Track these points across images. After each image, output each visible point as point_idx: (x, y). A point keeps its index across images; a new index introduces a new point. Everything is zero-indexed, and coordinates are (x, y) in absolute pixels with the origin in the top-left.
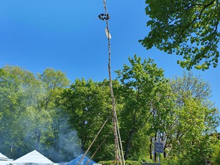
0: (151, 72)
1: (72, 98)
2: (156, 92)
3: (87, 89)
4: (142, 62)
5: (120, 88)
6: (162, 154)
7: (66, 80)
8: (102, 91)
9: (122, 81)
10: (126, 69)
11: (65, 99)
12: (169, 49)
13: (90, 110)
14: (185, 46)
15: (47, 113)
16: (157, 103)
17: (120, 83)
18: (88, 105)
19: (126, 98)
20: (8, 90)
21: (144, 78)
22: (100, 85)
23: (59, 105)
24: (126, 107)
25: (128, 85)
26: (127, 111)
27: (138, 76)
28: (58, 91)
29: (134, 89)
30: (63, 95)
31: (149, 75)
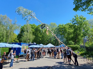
0: (81, 19)
2: (84, 24)
3: (62, 26)
4: (78, 17)
5: (72, 25)
7: (56, 25)
8: (67, 27)
9: (72, 23)
10: (73, 19)
11: (56, 30)
13: (63, 32)
16: (84, 28)
18: (63, 31)
19: (74, 27)
21: (79, 21)
22: (66, 25)
24: (74, 30)
25: (74, 24)
26: (75, 31)
27: (77, 21)
28: (54, 28)
29: (76, 25)
30: (56, 29)
31: (81, 20)
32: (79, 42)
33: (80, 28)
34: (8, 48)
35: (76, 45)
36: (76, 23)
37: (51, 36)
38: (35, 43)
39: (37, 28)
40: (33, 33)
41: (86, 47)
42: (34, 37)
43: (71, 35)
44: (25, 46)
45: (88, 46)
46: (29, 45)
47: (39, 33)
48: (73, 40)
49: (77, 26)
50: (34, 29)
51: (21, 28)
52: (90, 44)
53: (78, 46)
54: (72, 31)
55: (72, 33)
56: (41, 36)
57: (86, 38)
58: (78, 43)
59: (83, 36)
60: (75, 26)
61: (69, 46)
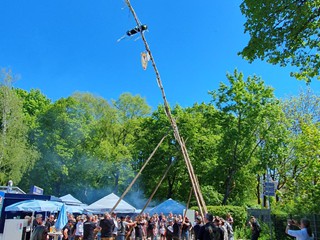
0: (255, 91)
1: (154, 128)
2: (263, 116)
5: (216, 115)
6: (274, 198)
7: (146, 107)
8: (195, 119)
9: (218, 105)
10: (222, 89)
11: (146, 130)
12: (278, 59)
14: (303, 54)
15: (125, 148)
16: (266, 132)
17: (214, 106)
19: (225, 125)
20: (78, 122)
21: (246, 100)
22: (189, 111)
23: (139, 138)
24: (224, 138)
25: (226, 110)
26: (226, 142)
27: (238, 97)
28: (137, 121)
29: (234, 114)
30: (144, 126)
31: (253, 96)
32: (241, 195)
33: (246, 134)
36: (233, 108)
37: (120, 157)
38: (38, 191)
39: (50, 111)
40: (31, 134)
41: (274, 217)
42: (36, 155)
43: (211, 158)
45: (279, 213)
46: (10, 199)
47: (62, 137)
48: (218, 180)
49: (236, 120)
50: (34, 118)
53: (241, 211)
54: (213, 141)
55: (213, 151)
58: (237, 198)
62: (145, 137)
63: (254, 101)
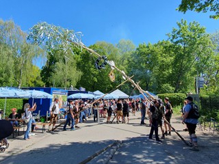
0: (194, 30)
1: (137, 56)
2: (198, 44)
3: (147, 49)
4: (187, 25)
5: (170, 46)
8: (159, 50)
9: (172, 41)
10: (174, 31)
11: (133, 58)
13: (150, 63)
15: (123, 67)
16: (200, 53)
17: (170, 42)
18: (148, 60)
19: (175, 52)
21: (188, 36)
22: (156, 46)
23: (130, 62)
25: (177, 42)
26: (176, 61)
27: (183, 35)
28: (128, 53)
29: (181, 45)
30: (132, 56)
31: (192, 33)
32: (186, 88)
33: (189, 53)
34: (21, 100)
35: (178, 94)
36: (181, 41)
38: (83, 89)
40: (78, 64)
42: (81, 73)
43: (168, 69)
44: (61, 96)
45: (205, 96)
46: (70, 93)
47: (92, 64)
48: (172, 81)
49: (183, 48)
50: (79, 56)
51: (50, 53)
52: (212, 91)
53: (183, 96)
54: (169, 60)
55: (169, 66)
56: (97, 73)
57: (202, 77)
58: (183, 89)
59: (195, 73)
60: (179, 48)
61: (161, 95)
62: (133, 61)
63: (193, 36)
